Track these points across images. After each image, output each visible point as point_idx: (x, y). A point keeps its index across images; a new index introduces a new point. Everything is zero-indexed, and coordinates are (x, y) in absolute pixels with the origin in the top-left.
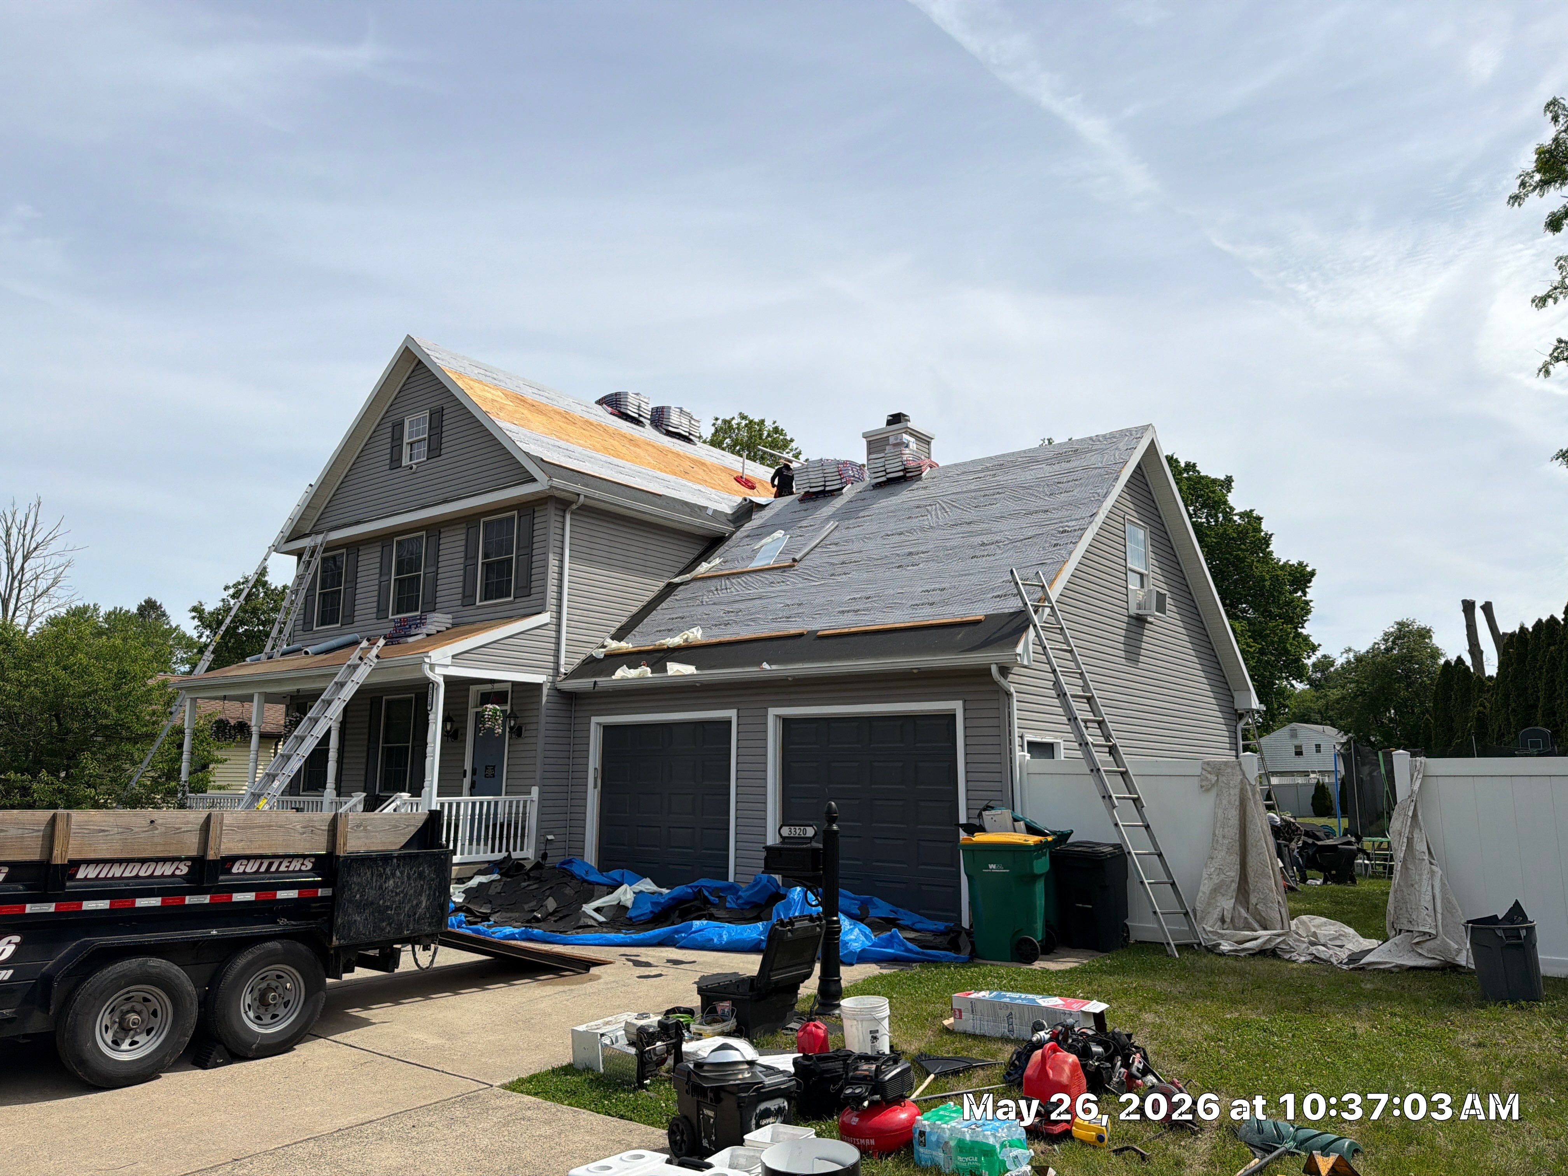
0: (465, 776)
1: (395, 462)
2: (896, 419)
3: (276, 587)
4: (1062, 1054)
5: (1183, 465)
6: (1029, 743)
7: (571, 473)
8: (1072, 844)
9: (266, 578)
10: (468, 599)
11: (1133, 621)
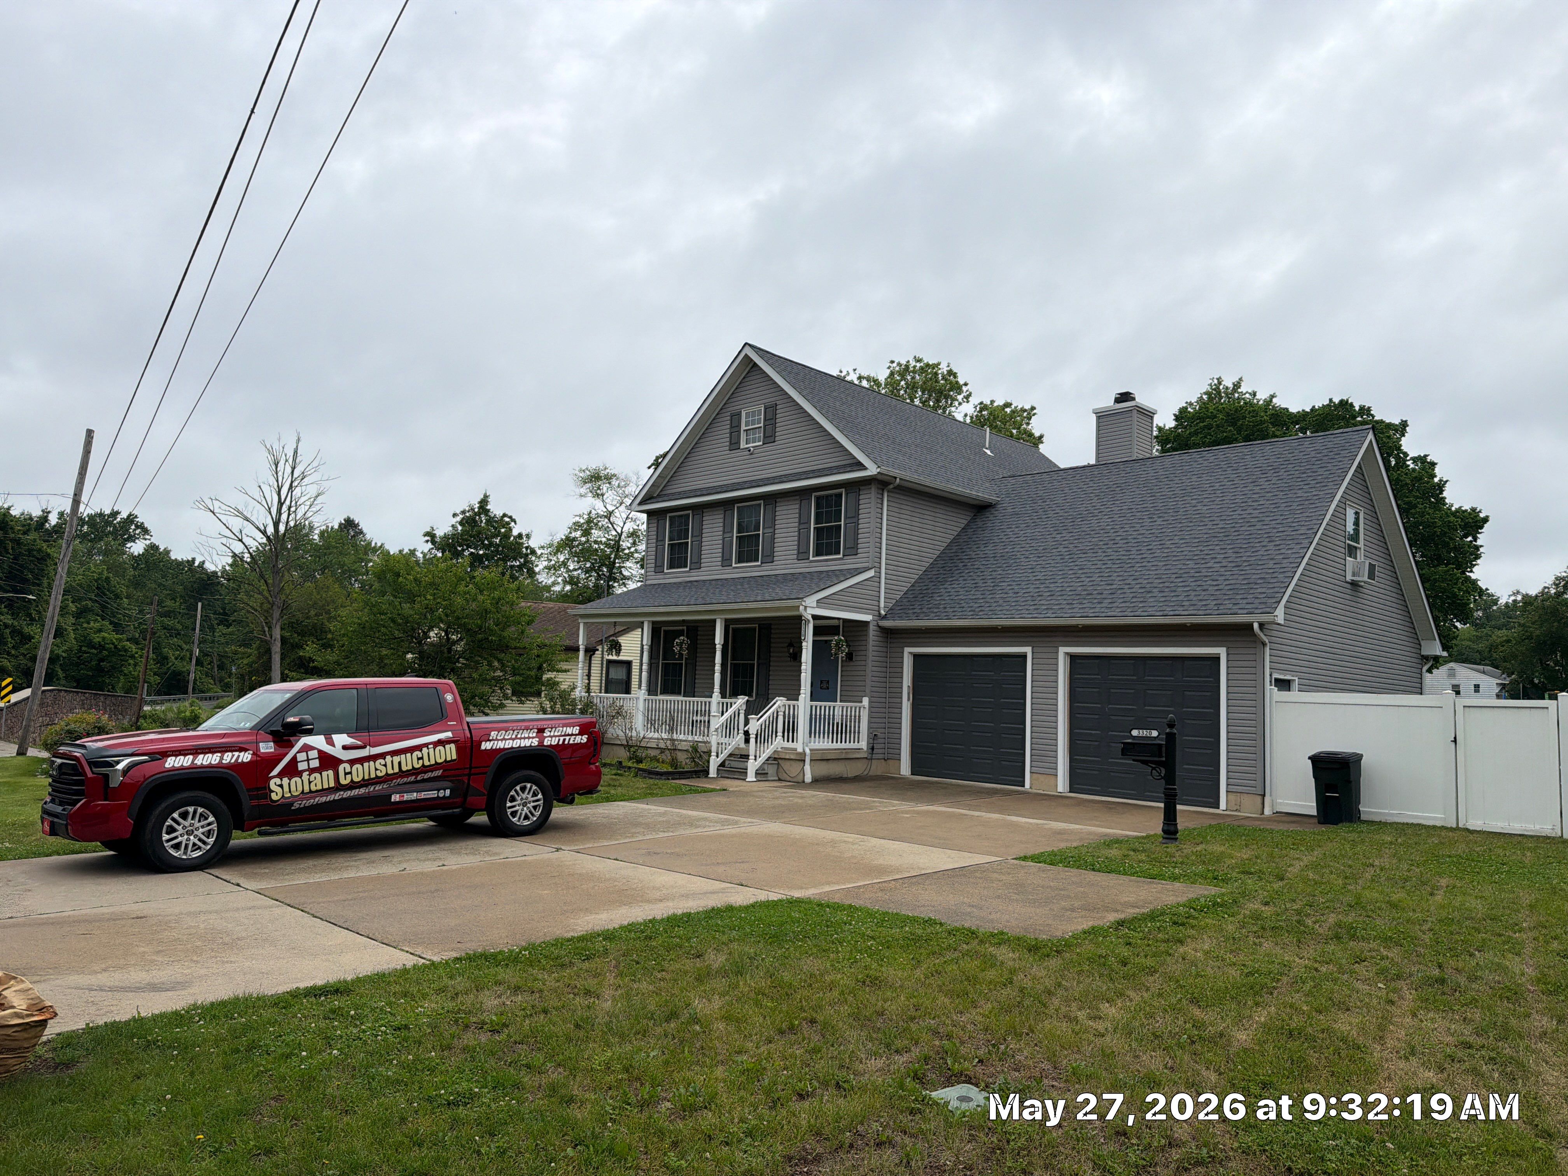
1: (734, 444)
2: (1123, 397)
6: (1277, 680)
10: (803, 555)
11: (1349, 586)
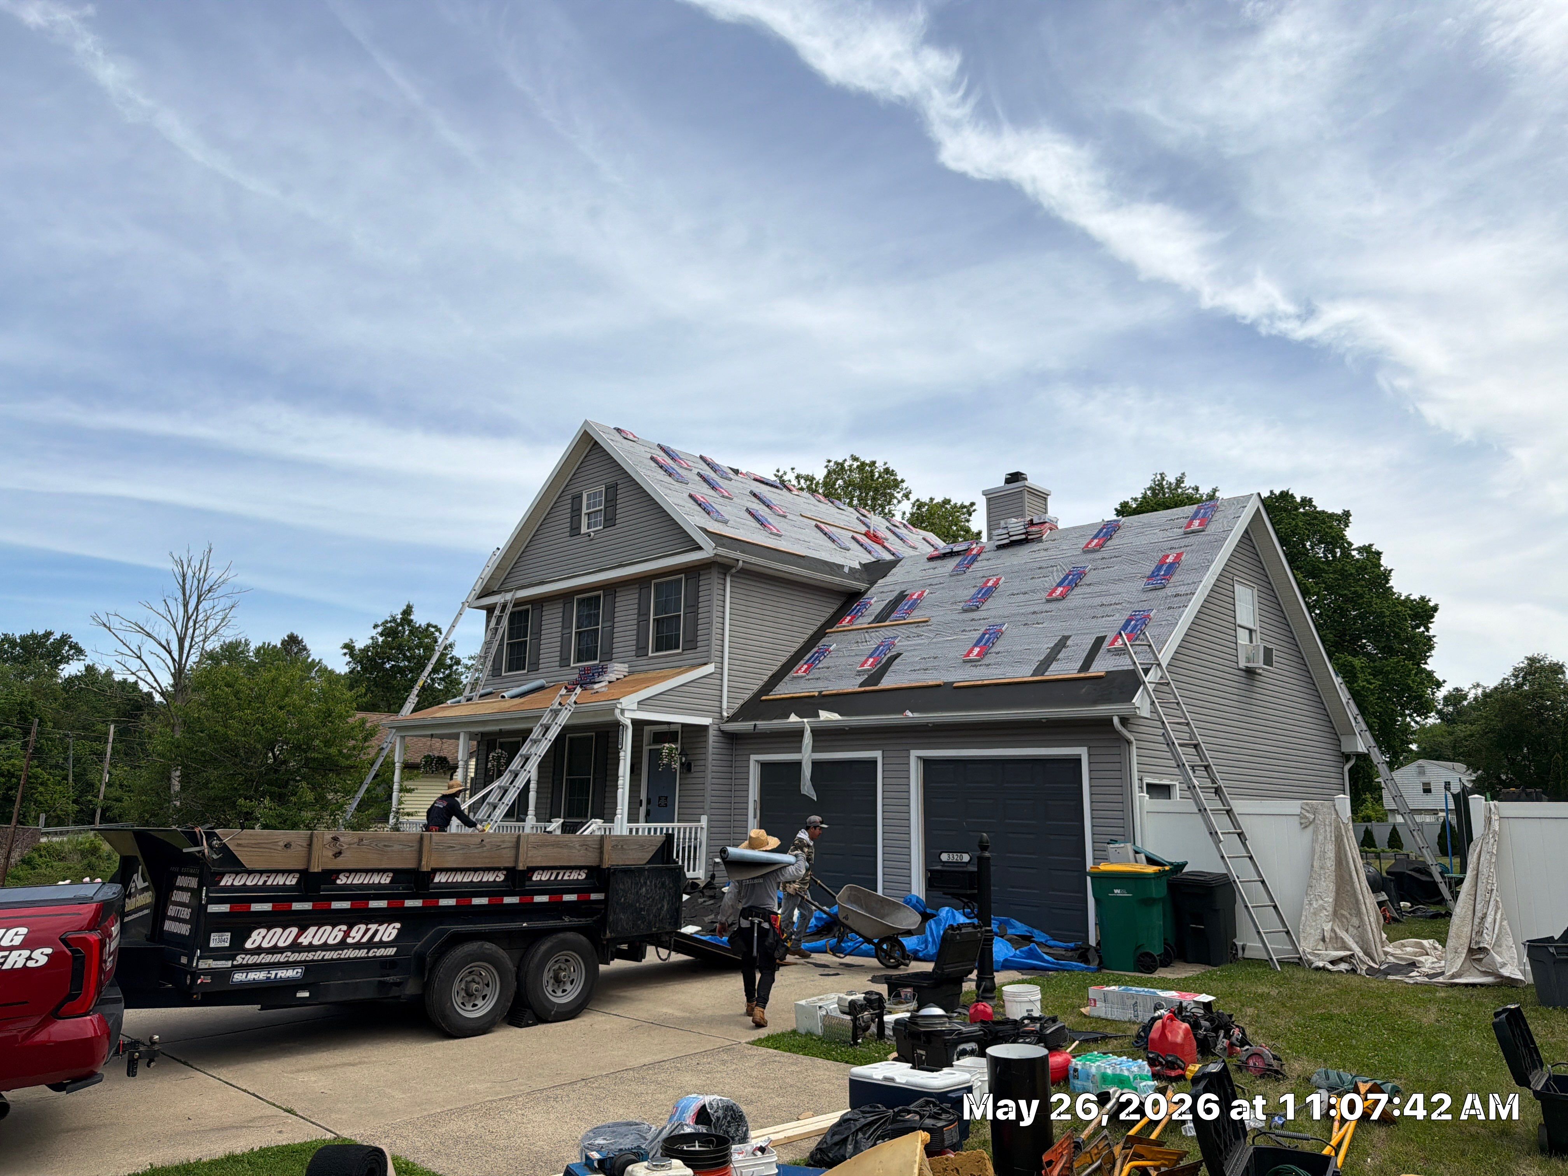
0: (641, 805)
1: (575, 530)
2: (1015, 477)
3: (420, 626)
4: (1178, 1023)
5: (1298, 500)
6: (1148, 785)
7: (730, 541)
8: (1187, 873)
9: (412, 617)
10: (641, 651)
11: (1242, 673)
